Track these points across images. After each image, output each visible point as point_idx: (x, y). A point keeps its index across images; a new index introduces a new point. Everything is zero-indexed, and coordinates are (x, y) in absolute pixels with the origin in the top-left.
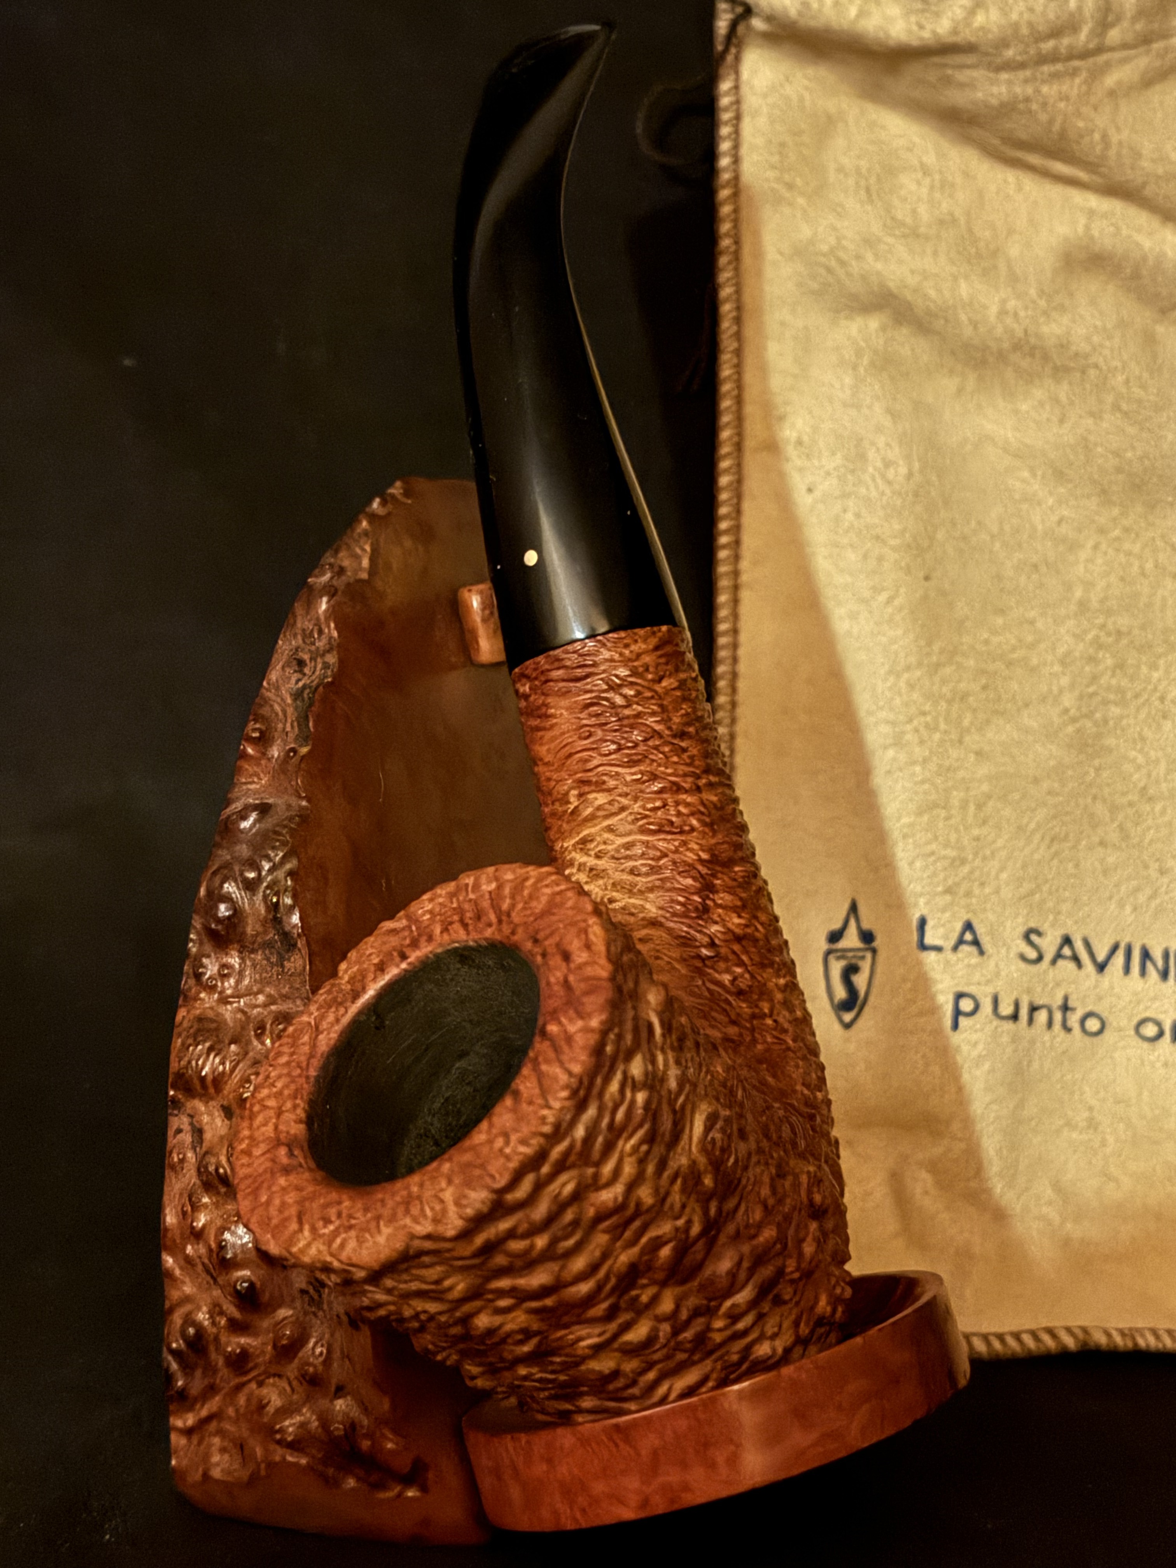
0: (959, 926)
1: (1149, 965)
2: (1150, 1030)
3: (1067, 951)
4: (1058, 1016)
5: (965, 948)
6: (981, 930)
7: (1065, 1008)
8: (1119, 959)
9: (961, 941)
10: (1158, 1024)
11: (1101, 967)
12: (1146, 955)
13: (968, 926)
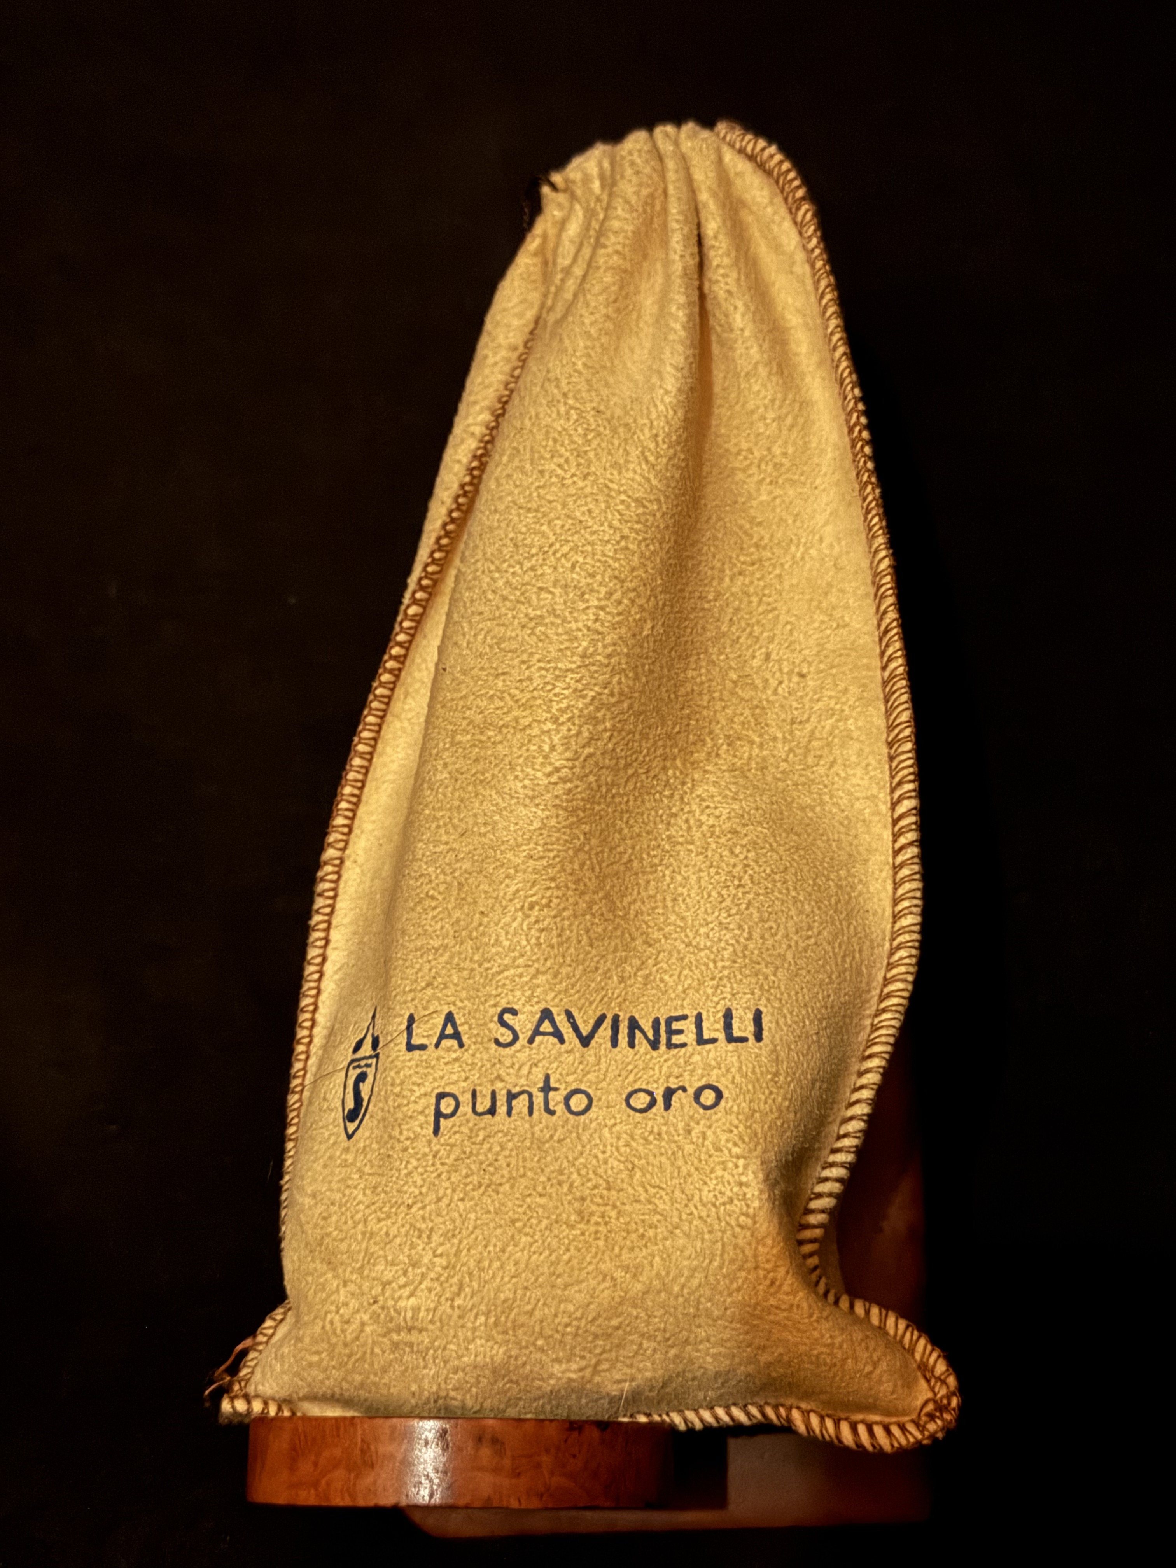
0: (440, 1020)
1: (638, 1034)
2: (641, 1101)
3: (546, 1026)
4: (539, 1098)
5: (446, 1043)
6: (459, 1019)
7: (547, 1088)
8: (605, 1031)
9: (443, 1036)
10: (650, 1093)
11: (585, 1041)
12: (634, 1025)
13: (450, 1018)
